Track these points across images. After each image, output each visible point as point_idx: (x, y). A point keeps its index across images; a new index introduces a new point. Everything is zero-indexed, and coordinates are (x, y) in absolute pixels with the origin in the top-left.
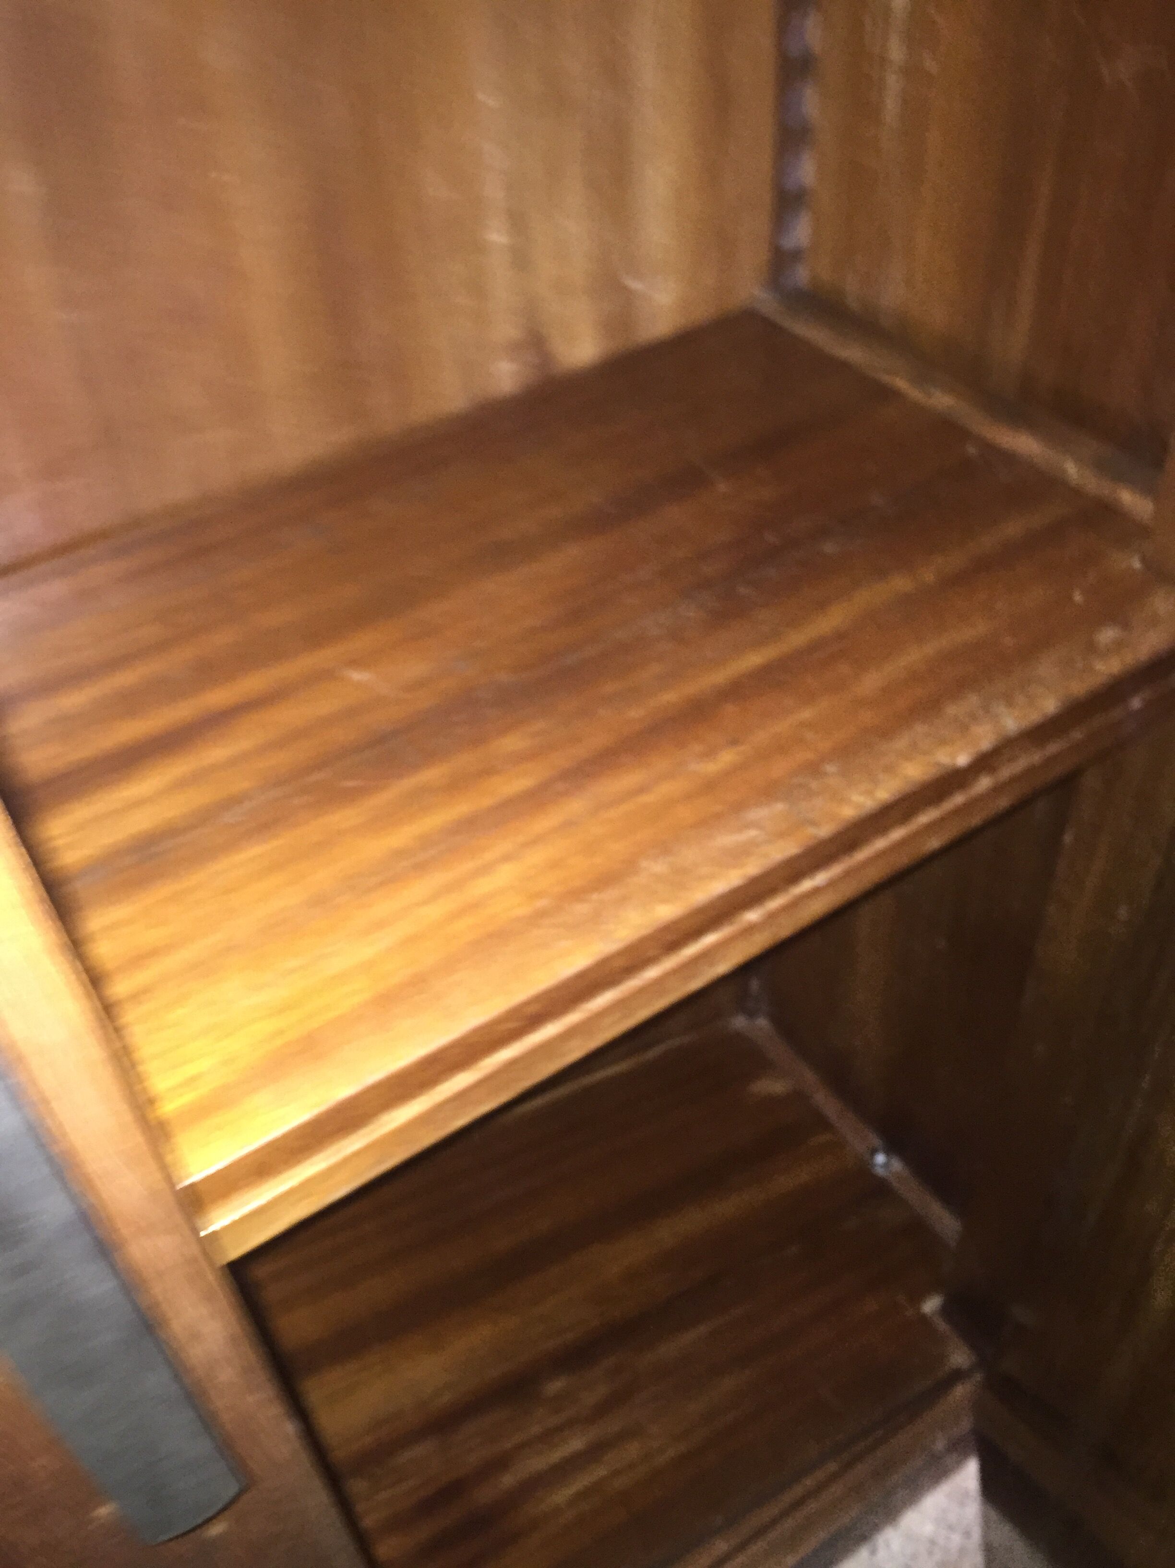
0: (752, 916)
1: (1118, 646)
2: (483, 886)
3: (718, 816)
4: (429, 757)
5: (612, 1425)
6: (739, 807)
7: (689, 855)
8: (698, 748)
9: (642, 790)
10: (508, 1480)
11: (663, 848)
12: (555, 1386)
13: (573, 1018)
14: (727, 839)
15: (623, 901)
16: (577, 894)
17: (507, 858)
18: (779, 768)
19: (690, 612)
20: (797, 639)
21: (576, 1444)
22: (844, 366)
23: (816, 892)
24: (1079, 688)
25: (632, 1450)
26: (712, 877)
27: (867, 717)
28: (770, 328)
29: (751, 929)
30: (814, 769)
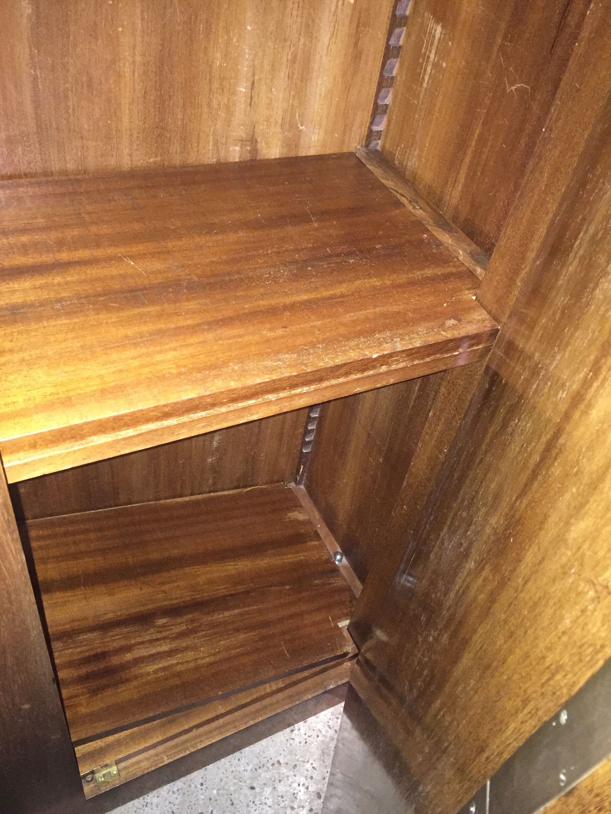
0: (272, 397)
1: (453, 327)
2: (160, 357)
3: (268, 354)
4: (152, 302)
5: (184, 643)
6: (278, 352)
7: (250, 365)
8: (268, 326)
9: (240, 336)
10: (129, 656)
11: (241, 360)
12: (161, 621)
13: (184, 419)
14: (268, 363)
15: (217, 376)
16: (199, 370)
17: (175, 349)
18: (300, 341)
19: (285, 272)
20: (326, 293)
21: (165, 648)
22: (384, 187)
23: (301, 395)
24: (431, 340)
25: (190, 655)
26: (258, 376)
27: (342, 330)
28: (360, 164)
29: (269, 403)
30: (313, 345)
